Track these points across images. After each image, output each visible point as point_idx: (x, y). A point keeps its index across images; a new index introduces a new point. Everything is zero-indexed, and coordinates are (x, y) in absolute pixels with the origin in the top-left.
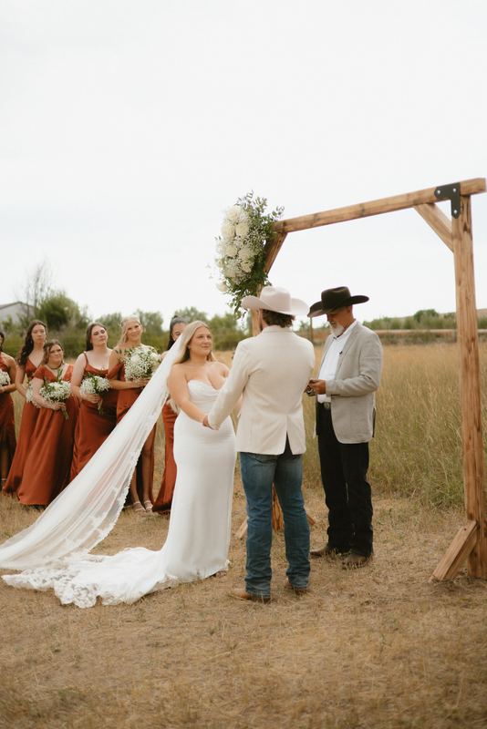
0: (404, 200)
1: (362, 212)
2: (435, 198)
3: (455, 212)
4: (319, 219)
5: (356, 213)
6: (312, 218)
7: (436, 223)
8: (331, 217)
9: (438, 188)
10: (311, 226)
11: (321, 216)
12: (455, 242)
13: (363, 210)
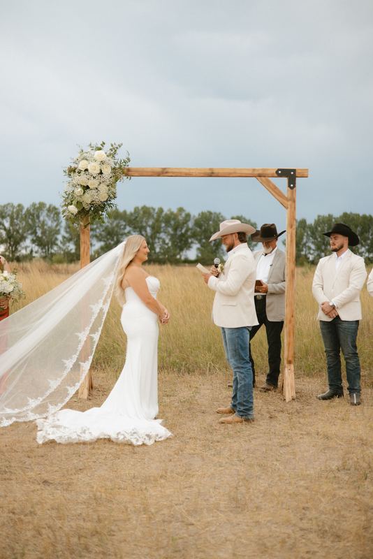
0: (250, 172)
1: (211, 174)
2: (276, 175)
3: (292, 185)
4: (167, 172)
5: (205, 173)
6: (160, 170)
7: (275, 190)
8: (181, 173)
9: (279, 170)
10: (159, 176)
11: (170, 171)
12: (289, 203)
13: (213, 173)
